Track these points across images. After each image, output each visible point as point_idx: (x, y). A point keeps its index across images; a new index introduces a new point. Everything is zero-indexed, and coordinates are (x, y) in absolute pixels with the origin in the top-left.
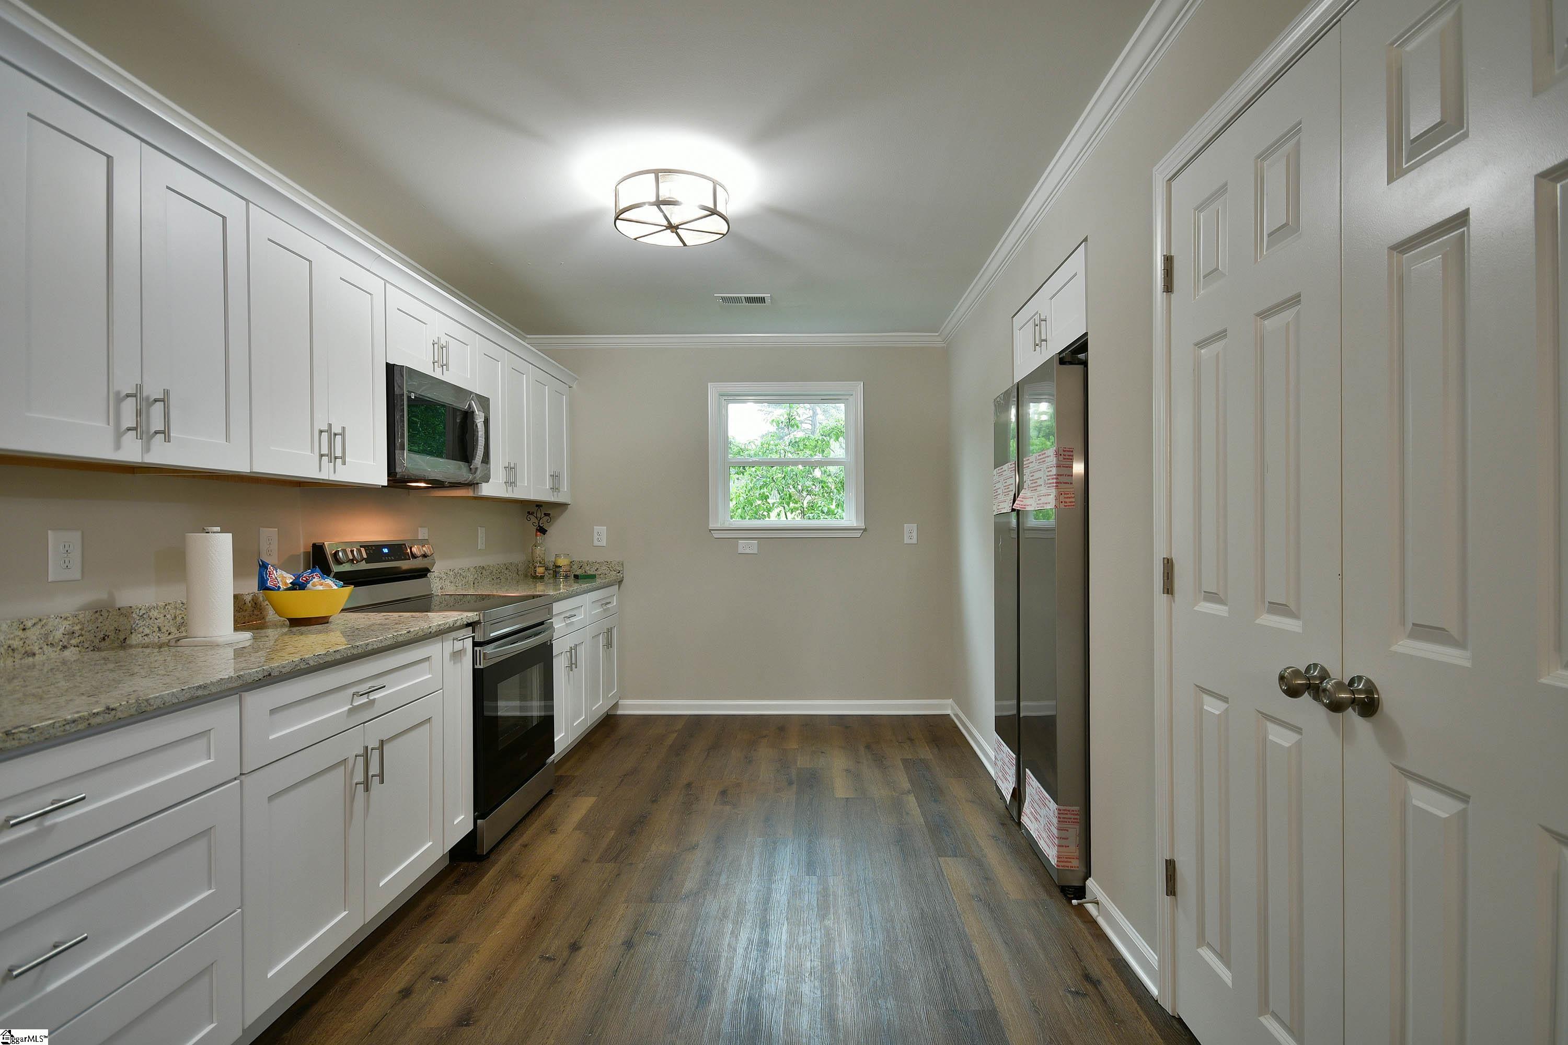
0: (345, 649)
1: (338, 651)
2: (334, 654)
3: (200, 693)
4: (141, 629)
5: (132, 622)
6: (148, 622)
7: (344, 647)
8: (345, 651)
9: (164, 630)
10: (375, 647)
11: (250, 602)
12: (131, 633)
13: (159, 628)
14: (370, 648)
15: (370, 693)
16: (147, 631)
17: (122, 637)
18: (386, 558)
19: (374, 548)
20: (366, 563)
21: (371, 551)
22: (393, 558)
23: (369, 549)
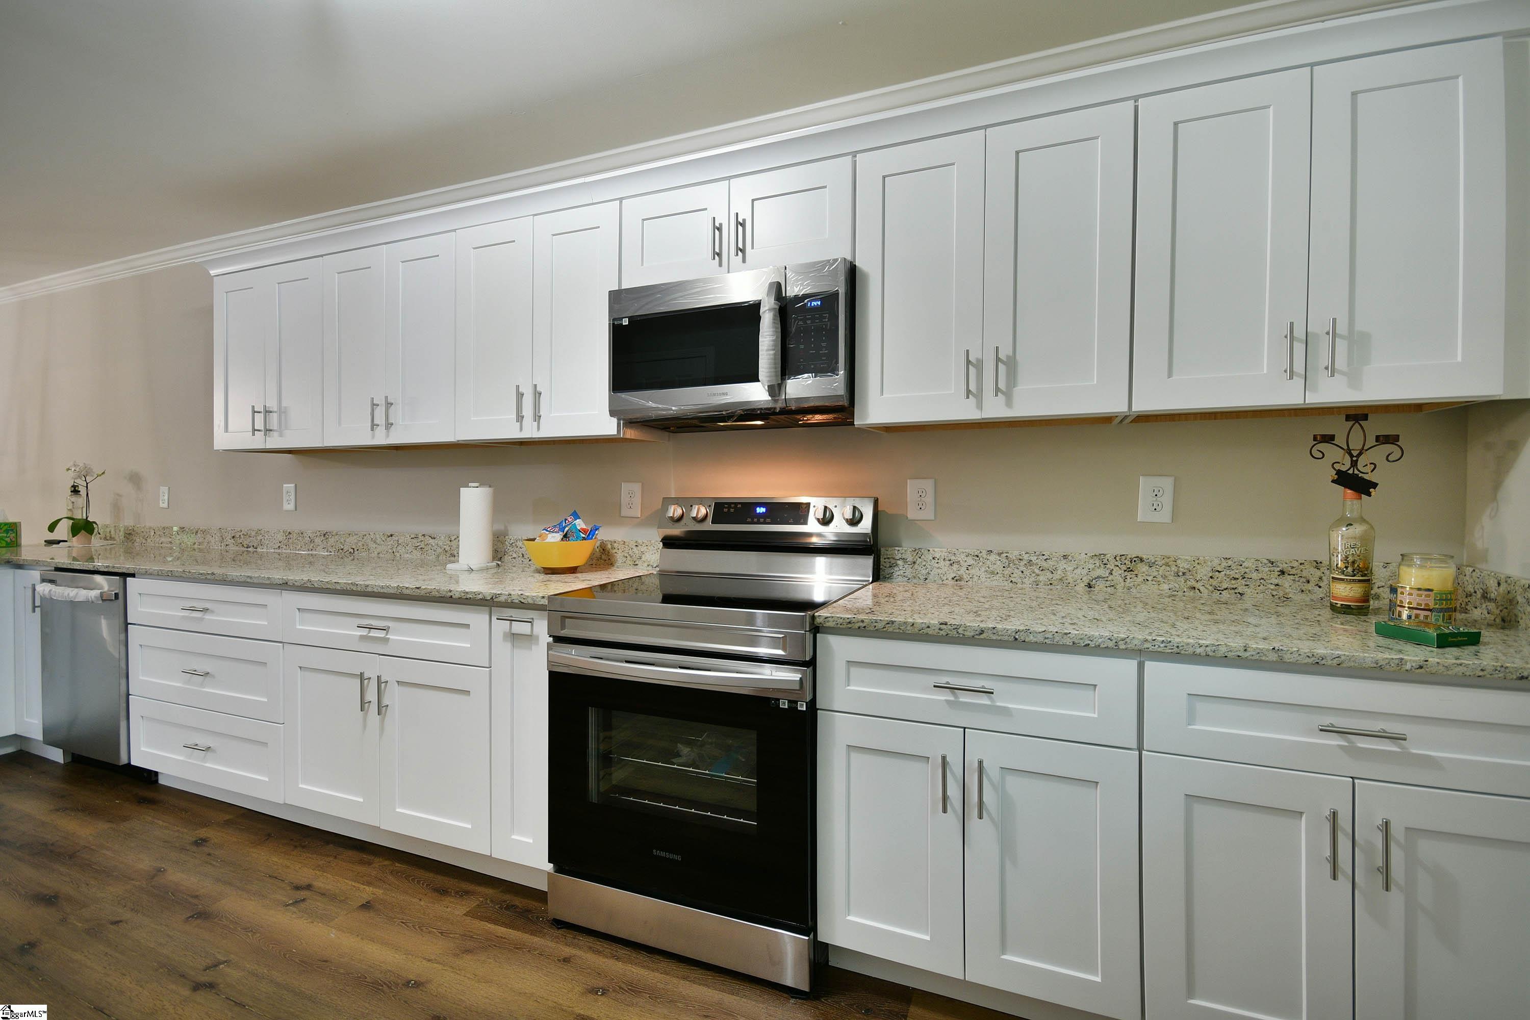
0: (345, 583)
1: (338, 583)
2: (335, 584)
3: (249, 580)
4: (511, 553)
5: (505, 548)
6: (516, 549)
7: (344, 582)
8: (345, 585)
9: (526, 556)
10: (375, 590)
11: (598, 547)
12: (505, 555)
13: (523, 555)
14: (369, 589)
15: (372, 630)
16: (515, 555)
17: (499, 556)
18: (755, 520)
19: (739, 506)
20: (712, 523)
21: (732, 510)
22: (768, 520)
23: (729, 507)
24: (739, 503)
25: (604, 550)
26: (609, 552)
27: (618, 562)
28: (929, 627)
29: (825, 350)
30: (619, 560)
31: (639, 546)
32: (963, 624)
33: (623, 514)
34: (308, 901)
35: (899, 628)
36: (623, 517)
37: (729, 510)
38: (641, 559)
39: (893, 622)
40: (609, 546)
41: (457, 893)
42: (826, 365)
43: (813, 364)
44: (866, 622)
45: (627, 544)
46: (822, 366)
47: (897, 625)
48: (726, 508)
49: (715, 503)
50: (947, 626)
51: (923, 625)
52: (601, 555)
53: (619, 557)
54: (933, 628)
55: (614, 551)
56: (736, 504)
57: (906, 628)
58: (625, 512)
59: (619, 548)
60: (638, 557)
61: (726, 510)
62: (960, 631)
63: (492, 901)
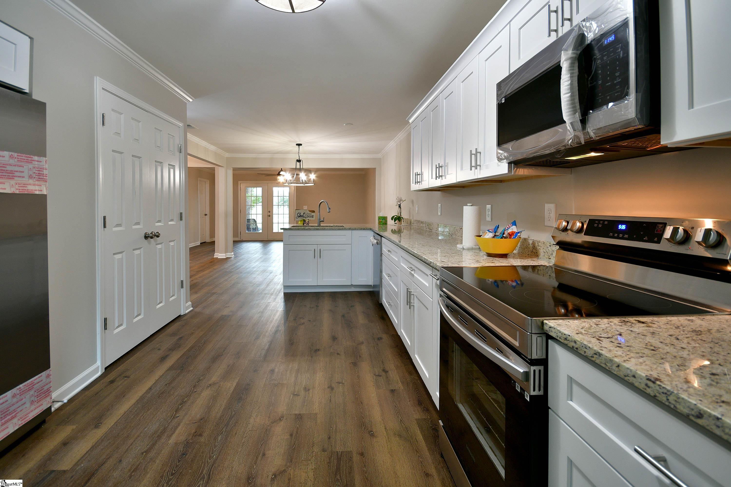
2: (404, 248)
15: (412, 270)
18: (616, 235)
19: (606, 223)
20: (584, 235)
21: (600, 226)
22: (626, 236)
23: (599, 223)
24: (607, 220)
25: (534, 246)
26: (536, 248)
27: (541, 255)
28: (634, 376)
29: (619, 79)
30: (541, 254)
31: (552, 246)
32: (675, 392)
33: (546, 224)
34: (381, 377)
35: (605, 364)
36: (546, 226)
37: (598, 225)
38: (552, 255)
39: (600, 355)
40: (537, 244)
41: (424, 407)
42: (619, 93)
43: (608, 95)
44: (578, 344)
45: (545, 244)
46: (616, 95)
47: (603, 359)
48: (596, 223)
49: (589, 219)
50: (655, 385)
51: (629, 372)
52: (533, 250)
53: (541, 252)
54: (640, 380)
55: (539, 248)
56: (604, 221)
57: (611, 366)
58: (547, 223)
59: (541, 246)
60: (551, 254)
61: (596, 225)
62: (671, 398)
63: (432, 421)
